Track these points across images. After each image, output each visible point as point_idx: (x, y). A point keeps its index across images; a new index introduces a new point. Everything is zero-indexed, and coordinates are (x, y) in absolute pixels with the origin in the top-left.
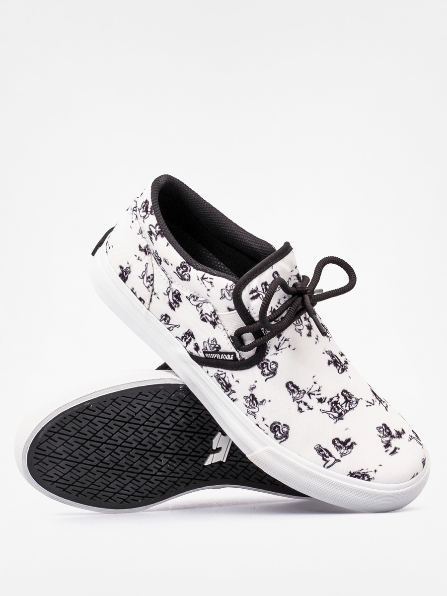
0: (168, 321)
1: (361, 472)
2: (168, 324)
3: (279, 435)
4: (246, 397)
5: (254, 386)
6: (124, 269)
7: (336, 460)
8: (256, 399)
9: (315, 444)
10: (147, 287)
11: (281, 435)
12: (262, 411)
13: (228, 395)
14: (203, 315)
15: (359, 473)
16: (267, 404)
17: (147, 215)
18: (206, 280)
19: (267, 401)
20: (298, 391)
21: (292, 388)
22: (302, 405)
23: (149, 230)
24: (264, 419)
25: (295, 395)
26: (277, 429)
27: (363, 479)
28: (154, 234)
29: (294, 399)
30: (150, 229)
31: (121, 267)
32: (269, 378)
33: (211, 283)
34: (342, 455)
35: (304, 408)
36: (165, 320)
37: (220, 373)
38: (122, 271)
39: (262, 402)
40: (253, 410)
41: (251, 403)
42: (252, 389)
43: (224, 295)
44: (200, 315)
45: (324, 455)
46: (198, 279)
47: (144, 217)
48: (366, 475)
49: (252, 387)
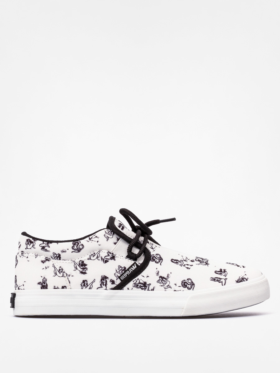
0: (87, 284)
1: (240, 278)
2: (88, 286)
3: (189, 286)
4: (158, 281)
5: (158, 272)
6: (41, 282)
7: (225, 279)
8: (164, 278)
9: (209, 279)
10: (62, 276)
11: (190, 286)
12: (172, 281)
13: (148, 290)
14: (103, 260)
15: (240, 279)
16: (171, 276)
17: (34, 243)
18: (92, 238)
19: (170, 274)
20: (179, 261)
21: (175, 261)
22: (187, 266)
23: (41, 248)
24: (175, 284)
25: (179, 264)
26: (186, 284)
27: (244, 281)
28: (46, 246)
29: (181, 265)
30: (41, 246)
31: (39, 283)
32: (161, 263)
33: (96, 237)
34: (225, 276)
35: (189, 267)
36: (84, 285)
37: (135, 282)
38: (41, 285)
39: (168, 276)
40: (167, 285)
41: (163, 282)
42: (158, 274)
43: (108, 237)
44: (102, 261)
45: (217, 281)
46: (88, 242)
47: (33, 246)
48: (244, 278)
49: (157, 273)
